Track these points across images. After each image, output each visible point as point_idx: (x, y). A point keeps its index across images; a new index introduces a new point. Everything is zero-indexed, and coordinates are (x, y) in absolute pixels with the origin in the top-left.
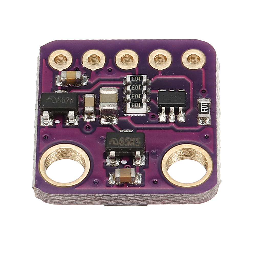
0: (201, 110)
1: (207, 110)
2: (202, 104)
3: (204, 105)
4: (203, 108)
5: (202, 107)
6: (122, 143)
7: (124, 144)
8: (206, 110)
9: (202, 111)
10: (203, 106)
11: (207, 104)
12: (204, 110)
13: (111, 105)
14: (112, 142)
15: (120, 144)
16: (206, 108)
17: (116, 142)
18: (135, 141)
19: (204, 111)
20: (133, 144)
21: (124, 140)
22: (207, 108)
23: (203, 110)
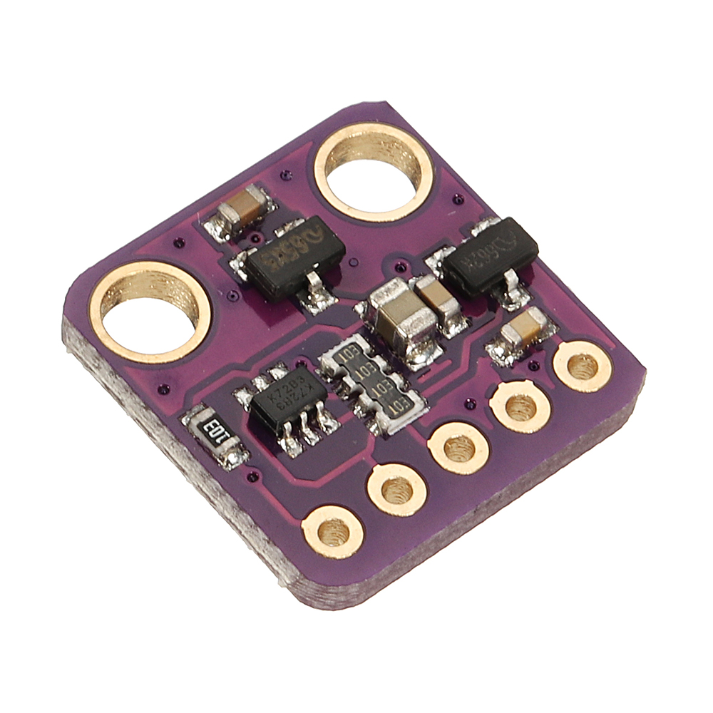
0: (218, 424)
1: (207, 430)
2: (229, 436)
3: (222, 437)
4: (217, 429)
5: (223, 430)
6: (296, 241)
7: (293, 242)
8: (210, 429)
9: (215, 421)
10: (223, 433)
11: (218, 441)
12: (213, 427)
13: (385, 293)
14: (316, 231)
15: (298, 238)
16: (214, 434)
17: (309, 236)
18: (277, 260)
19: (210, 424)
20: (275, 254)
21: (297, 249)
22: (211, 434)
23: (215, 425)
